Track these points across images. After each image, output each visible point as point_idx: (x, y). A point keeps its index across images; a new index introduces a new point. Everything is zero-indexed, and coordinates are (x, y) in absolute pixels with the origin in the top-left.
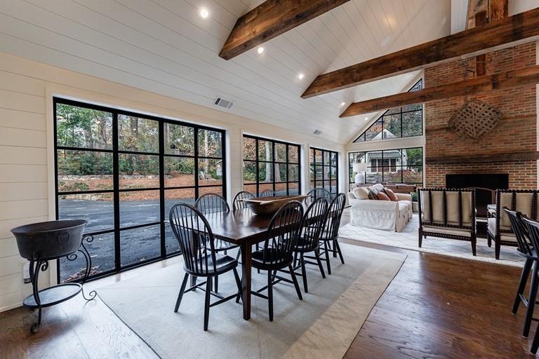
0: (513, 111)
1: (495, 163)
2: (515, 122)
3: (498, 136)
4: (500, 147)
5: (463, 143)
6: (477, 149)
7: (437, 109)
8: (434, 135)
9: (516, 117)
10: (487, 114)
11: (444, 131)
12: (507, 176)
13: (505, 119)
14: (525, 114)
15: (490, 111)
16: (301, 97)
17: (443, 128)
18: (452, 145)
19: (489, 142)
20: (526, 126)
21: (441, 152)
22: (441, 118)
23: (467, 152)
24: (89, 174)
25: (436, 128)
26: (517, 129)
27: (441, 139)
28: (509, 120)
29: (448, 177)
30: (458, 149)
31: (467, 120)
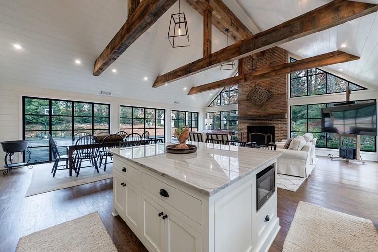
0: (276, 91)
1: (269, 120)
2: (277, 97)
3: (270, 104)
4: (270, 111)
5: (254, 108)
6: (261, 112)
7: (243, 89)
8: (241, 104)
9: (278, 94)
10: (265, 92)
11: (246, 102)
12: (273, 127)
13: (273, 95)
14: (282, 92)
15: (266, 91)
16: (153, 87)
17: (245, 100)
18: (250, 109)
19: (266, 108)
20: (282, 99)
21: (245, 113)
22: (244, 94)
23: (256, 113)
24: (86, 122)
25: (242, 100)
26: (278, 101)
27: (244, 106)
28: (275, 96)
29: (248, 127)
30: (252, 112)
31: (256, 95)
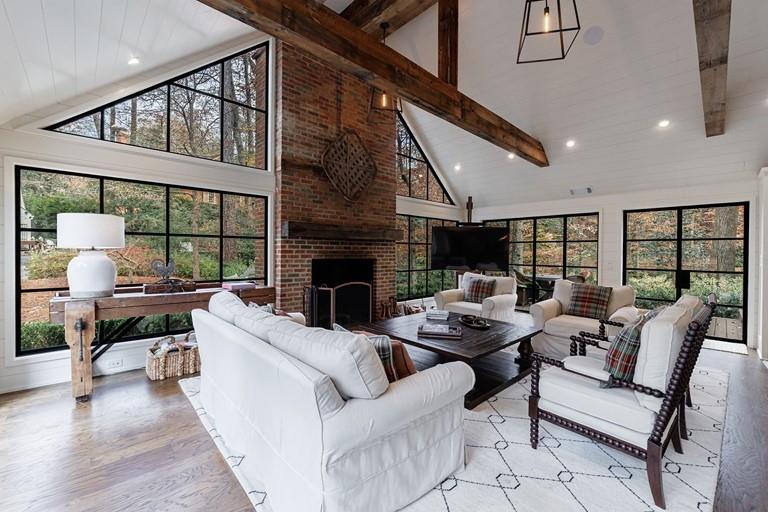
0: (380, 168)
1: (367, 242)
4: (370, 218)
5: (334, 203)
6: (350, 217)
7: (301, 124)
8: (295, 176)
10: (361, 163)
11: (311, 173)
14: (390, 177)
15: (364, 159)
17: (310, 167)
18: (321, 202)
19: (361, 208)
21: (306, 213)
22: (306, 144)
23: (338, 220)
25: (299, 162)
27: (306, 186)
28: (378, 181)
30: (328, 212)
31: (341, 164)
